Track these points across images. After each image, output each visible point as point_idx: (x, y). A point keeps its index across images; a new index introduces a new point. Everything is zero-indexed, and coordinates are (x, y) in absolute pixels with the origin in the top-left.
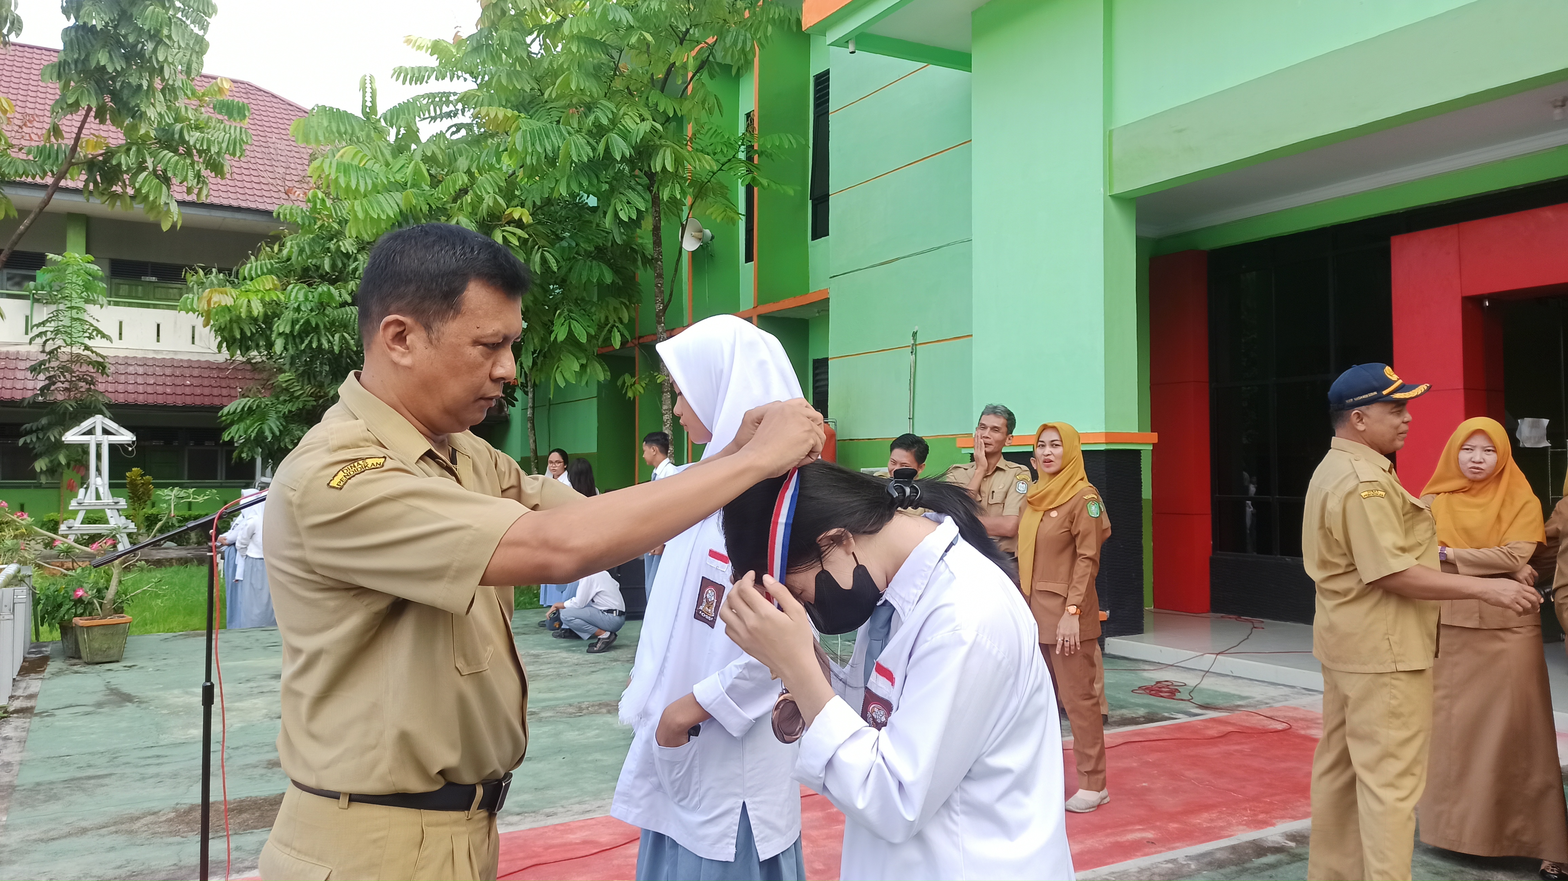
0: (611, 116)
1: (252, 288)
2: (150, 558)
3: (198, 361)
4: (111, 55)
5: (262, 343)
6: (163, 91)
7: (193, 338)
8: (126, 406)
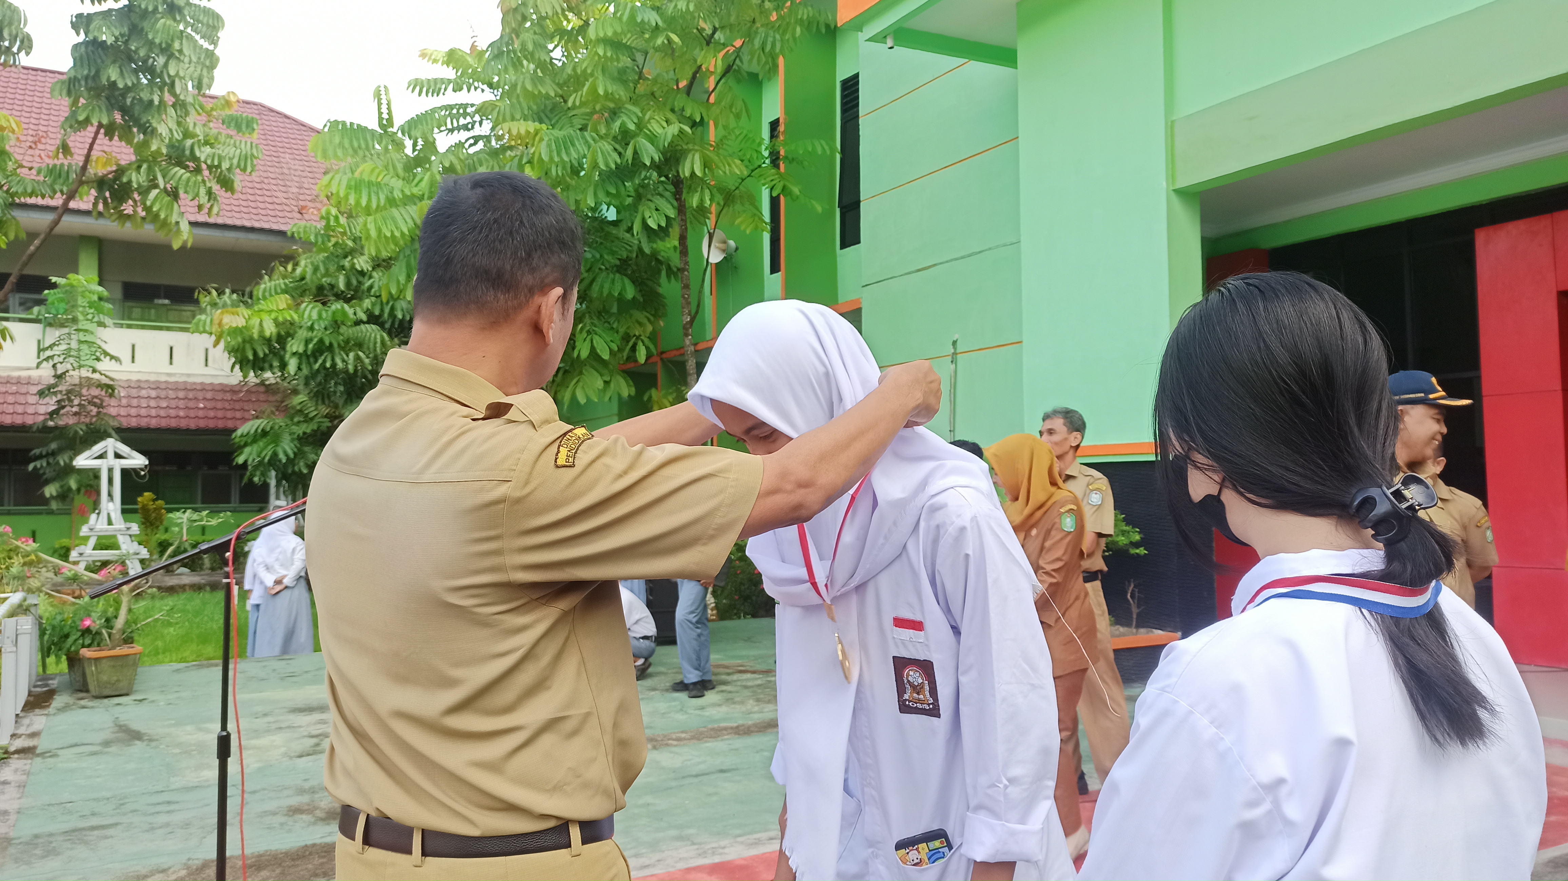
0: (636, 121)
1: (264, 308)
2: (163, 585)
3: (211, 384)
4: (121, 71)
5: (276, 364)
6: (174, 106)
7: (206, 360)
8: (138, 430)
